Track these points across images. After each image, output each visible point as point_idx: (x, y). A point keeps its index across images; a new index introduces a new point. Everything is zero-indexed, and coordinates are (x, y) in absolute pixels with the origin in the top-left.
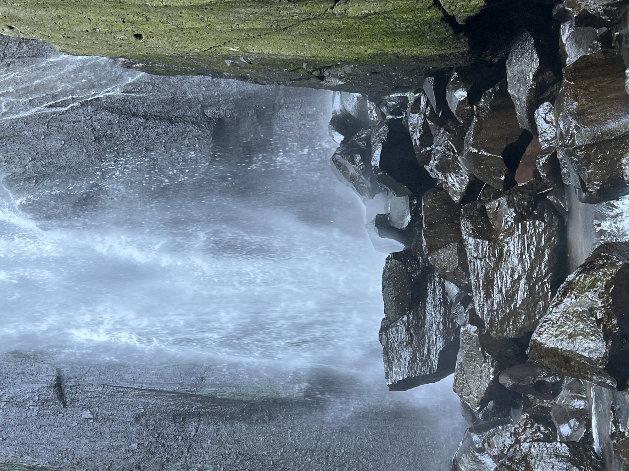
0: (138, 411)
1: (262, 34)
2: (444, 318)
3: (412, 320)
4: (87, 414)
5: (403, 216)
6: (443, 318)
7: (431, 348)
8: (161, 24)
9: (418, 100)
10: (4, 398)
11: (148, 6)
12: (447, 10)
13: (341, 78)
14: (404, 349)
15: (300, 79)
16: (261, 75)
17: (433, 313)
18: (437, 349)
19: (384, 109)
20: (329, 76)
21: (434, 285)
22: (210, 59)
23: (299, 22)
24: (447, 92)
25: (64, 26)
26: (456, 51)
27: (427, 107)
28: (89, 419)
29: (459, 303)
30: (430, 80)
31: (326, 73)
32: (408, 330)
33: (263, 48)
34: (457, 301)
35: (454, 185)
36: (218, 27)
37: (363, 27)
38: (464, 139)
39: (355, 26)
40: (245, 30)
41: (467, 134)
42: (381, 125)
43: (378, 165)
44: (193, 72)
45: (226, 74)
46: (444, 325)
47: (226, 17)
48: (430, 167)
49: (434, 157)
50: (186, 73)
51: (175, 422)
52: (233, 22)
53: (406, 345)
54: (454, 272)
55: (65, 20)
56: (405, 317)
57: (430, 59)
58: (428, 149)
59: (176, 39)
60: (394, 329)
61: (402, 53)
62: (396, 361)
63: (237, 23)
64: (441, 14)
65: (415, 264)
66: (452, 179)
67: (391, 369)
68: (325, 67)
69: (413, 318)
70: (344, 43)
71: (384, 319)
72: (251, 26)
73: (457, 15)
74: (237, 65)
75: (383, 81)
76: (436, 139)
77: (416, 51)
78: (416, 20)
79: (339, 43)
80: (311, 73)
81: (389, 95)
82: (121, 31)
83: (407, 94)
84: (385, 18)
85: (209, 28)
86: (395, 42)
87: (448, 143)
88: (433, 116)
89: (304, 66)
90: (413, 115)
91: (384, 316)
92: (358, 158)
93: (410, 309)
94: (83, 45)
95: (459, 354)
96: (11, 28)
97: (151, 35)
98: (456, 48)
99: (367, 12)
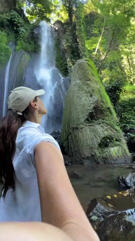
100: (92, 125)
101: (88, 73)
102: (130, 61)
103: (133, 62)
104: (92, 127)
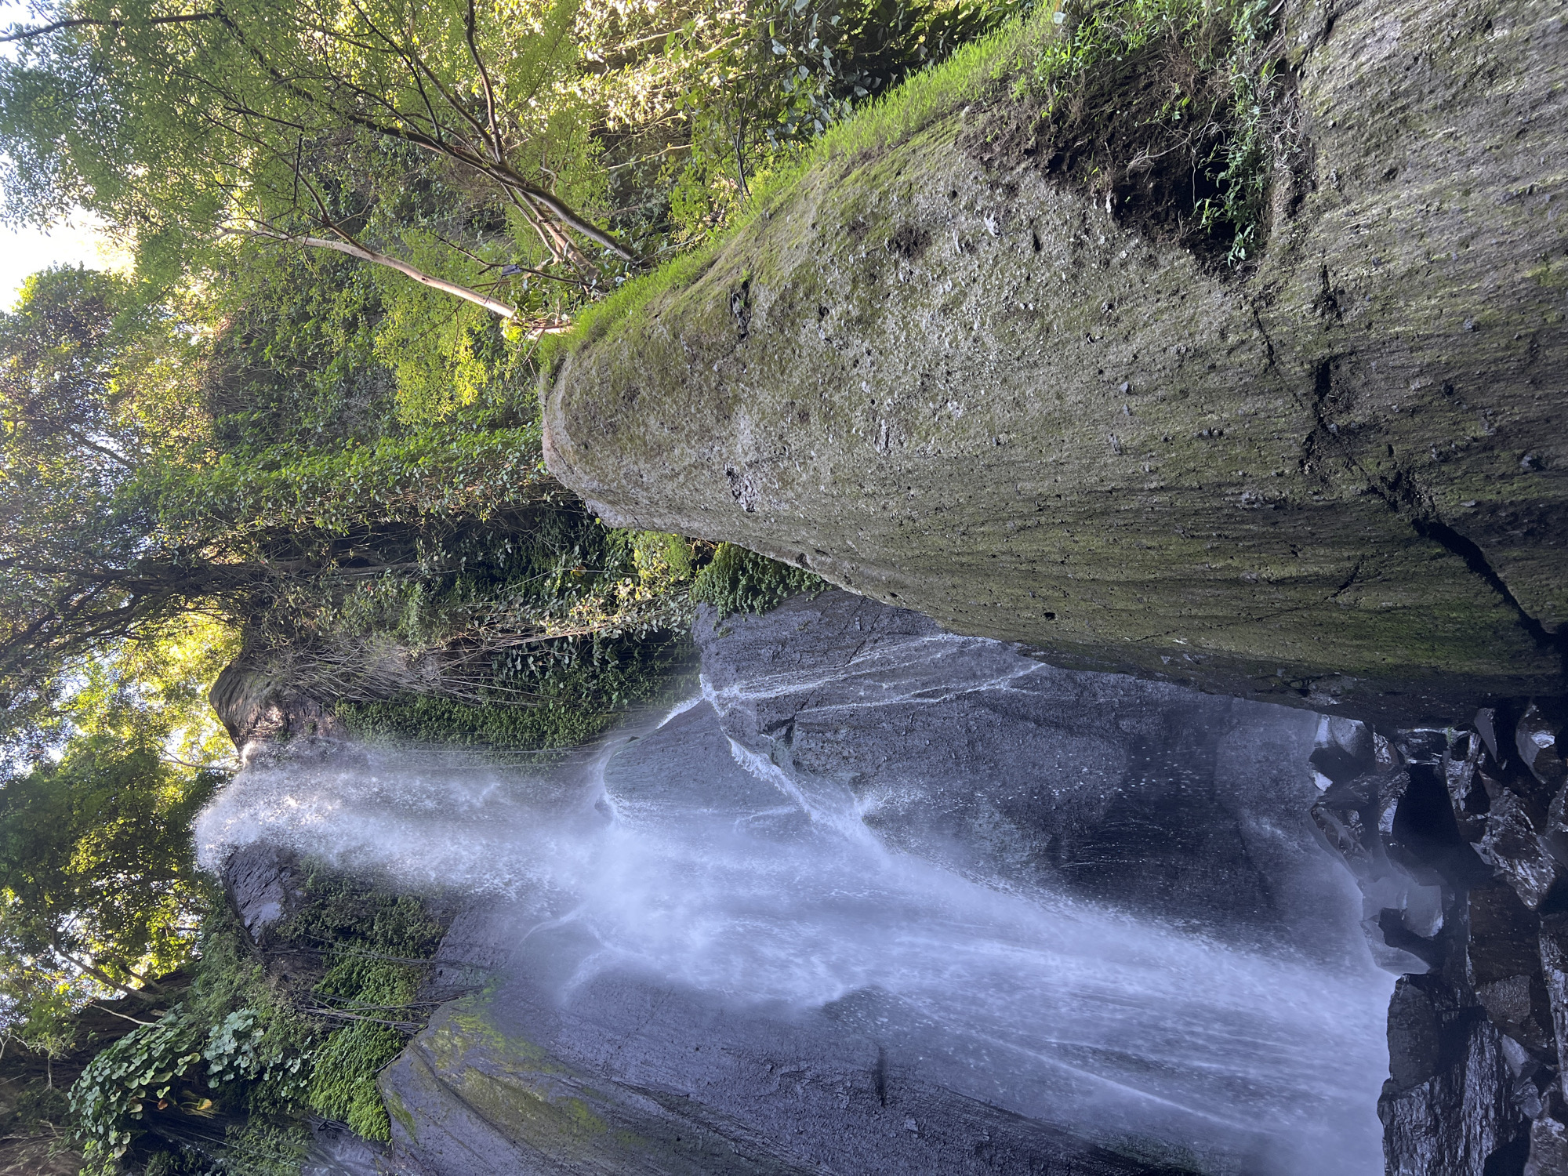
0: (980, 1138)
1: (1222, 623)
2: (1498, 1099)
3: (1440, 1093)
4: (910, 1124)
5: (1430, 918)
6: (1496, 1100)
7: (1471, 1146)
8: (1082, 603)
9: (1463, 742)
10: (808, 1074)
11: (1068, 578)
12: (1527, 611)
13: (1334, 696)
14: (1422, 1139)
15: (1271, 691)
16: (1211, 680)
17: (1478, 1088)
18: (1481, 1150)
19: (1403, 748)
20: (1316, 690)
21: (1482, 1041)
22: (1140, 653)
23: (1281, 611)
24: (1518, 733)
25: (958, 597)
26: (1538, 672)
27: (1480, 753)
28: (913, 1131)
29: (1529, 1079)
30: (1488, 713)
31: (1313, 686)
32: (1430, 1107)
33: (1222, 643)
34: (1524, 1075)
35: (1526, 880)
36: (1161, 611)
37: (1382, 625)
38: (1547, 810)
39: (1371, 623)
40: (1200, 617)
41: (1554, 801)
42: (1397, 771)
43: (1390, 830)
44: (1112, 668)
45: (1159, 675)
46: (1497, 1110)
47: (1174, 599)
48: (1482, 846)
49: (1491, 831)
50: (1102, 669)
51: (1032, 1170)
52: (1184, 605)
53: (1426, 1133)
54: (1522, 1024)
55: (961, 590)
56: (1427, 1086)
57: (1493, 680)
58: (1479, 817)
59: (1101, 622)
60: (1405, 1101)
61: (1444, 668)
62: (1406, 1156)
63: (1189, 606)
64: (1516, 616)
65: (1449, 999)
66: (1523, 870)
67: (1397, 1168)
68: (1311, 677)
69: (1441, 1090)
70: (1348, 646)
71: (1388, 1081)
72: (1208, 612)
73: (1545, 620)
74: (1177, 664)
75: (1404, 706)
76: (1495, 804)
77: (1468, 666)
78: (1473, 621)
79: (1344, 645)
80: (1288, 684)
81: (1412, 728)
82: (1028, 608)
83: (1445, 731)
84: (1419, 615)
85: (1148, 611)
86: (1434, 650)
87: (1517, 812)
88: (1490, 767)
89: (1279, 673)
90: (1454, 762)
91: (1388, 1076)
92: (1355, 816)
93: (1435, 1074)
94: (976, 622)
95: (1527, 1166)
96: (894, 595)
97: (1067, 616)
98: (1539, 667)
99: (1390, 604)
100: (1301, 172)
101: (676, 323)
102: (632, 43)
103: (642, 20)
104: (1324, 168)
